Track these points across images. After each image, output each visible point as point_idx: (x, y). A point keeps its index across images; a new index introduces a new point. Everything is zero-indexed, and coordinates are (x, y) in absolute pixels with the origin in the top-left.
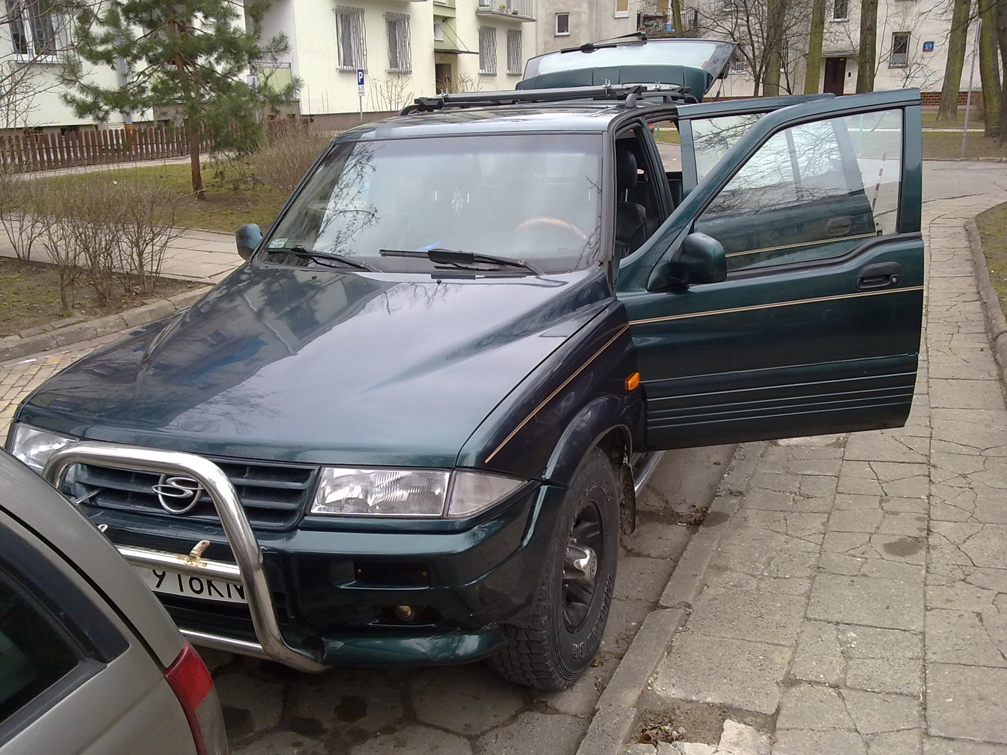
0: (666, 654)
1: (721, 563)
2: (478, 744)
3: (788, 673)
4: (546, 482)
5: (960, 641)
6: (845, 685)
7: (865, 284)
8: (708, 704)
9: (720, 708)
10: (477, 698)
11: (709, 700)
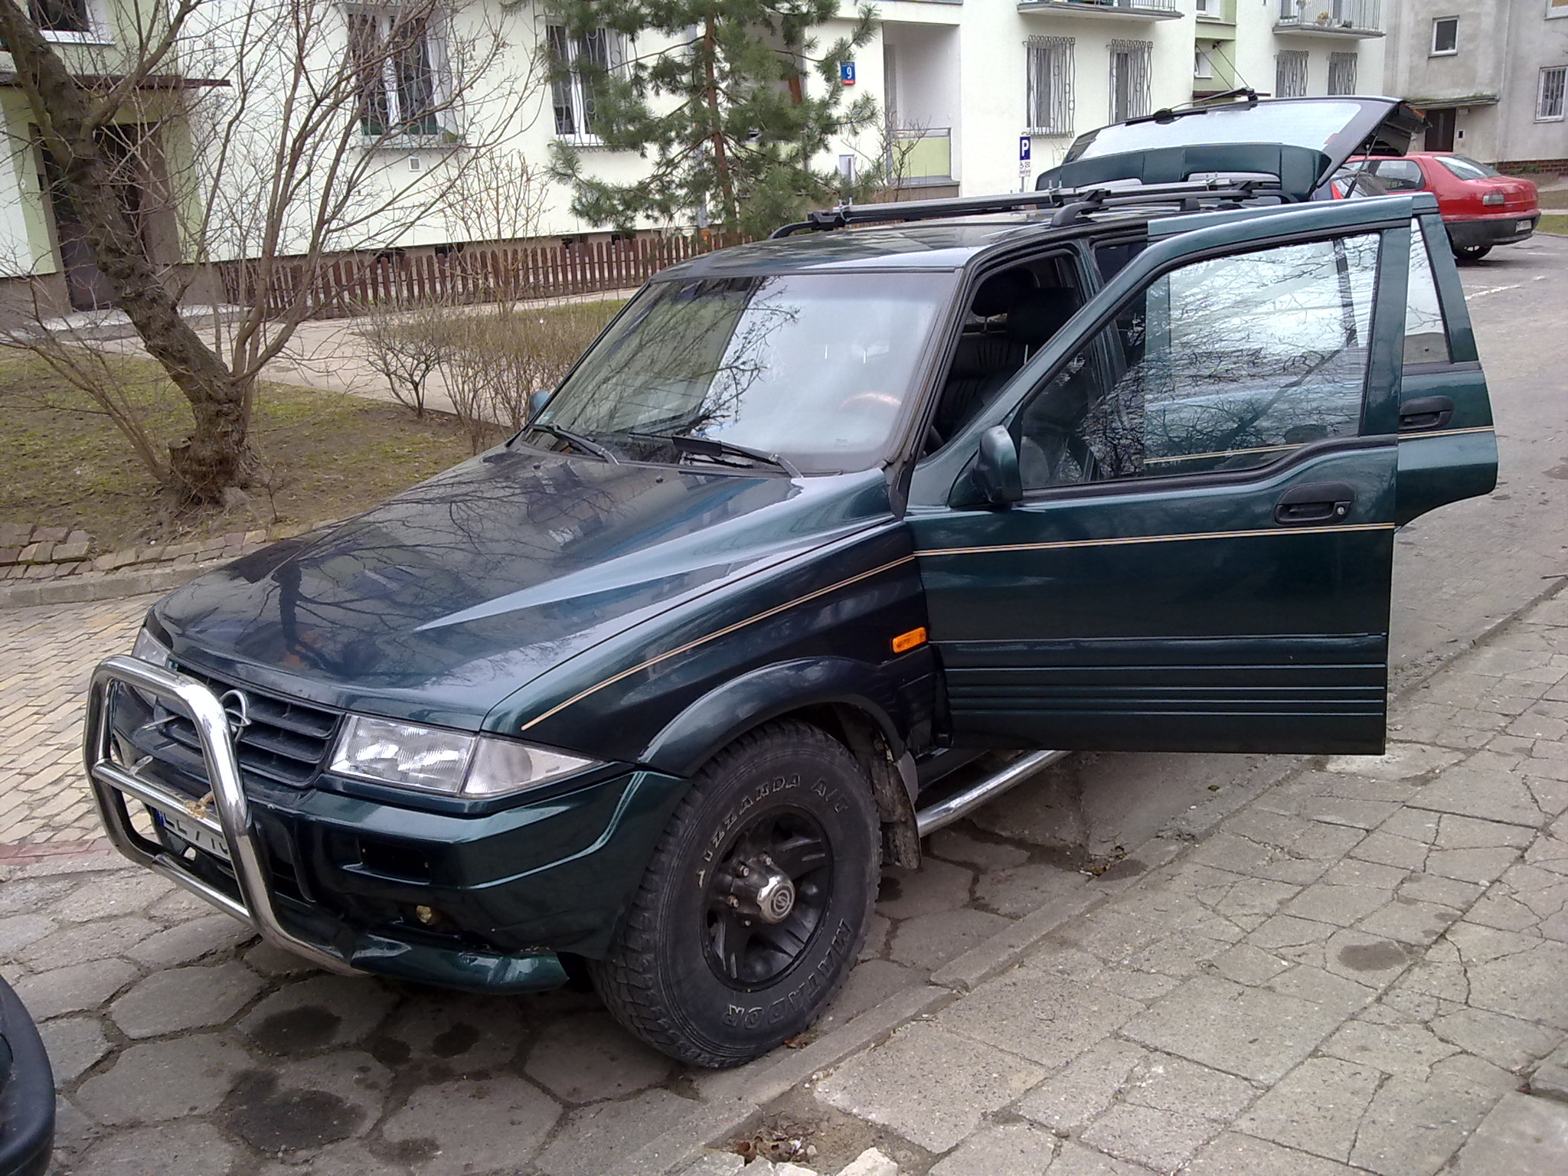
0: (873, 1045)
1: (1072, 935)
2: (571, 1115)
3: (1013, 1103)
4: (643, 767)
5: (1313, 1111)
6: (1079, 1137)
7: (1293, 515)
8: (867, 1121)
9: (879, 1131)
10: (613, 1059)
11: (872, 1117)
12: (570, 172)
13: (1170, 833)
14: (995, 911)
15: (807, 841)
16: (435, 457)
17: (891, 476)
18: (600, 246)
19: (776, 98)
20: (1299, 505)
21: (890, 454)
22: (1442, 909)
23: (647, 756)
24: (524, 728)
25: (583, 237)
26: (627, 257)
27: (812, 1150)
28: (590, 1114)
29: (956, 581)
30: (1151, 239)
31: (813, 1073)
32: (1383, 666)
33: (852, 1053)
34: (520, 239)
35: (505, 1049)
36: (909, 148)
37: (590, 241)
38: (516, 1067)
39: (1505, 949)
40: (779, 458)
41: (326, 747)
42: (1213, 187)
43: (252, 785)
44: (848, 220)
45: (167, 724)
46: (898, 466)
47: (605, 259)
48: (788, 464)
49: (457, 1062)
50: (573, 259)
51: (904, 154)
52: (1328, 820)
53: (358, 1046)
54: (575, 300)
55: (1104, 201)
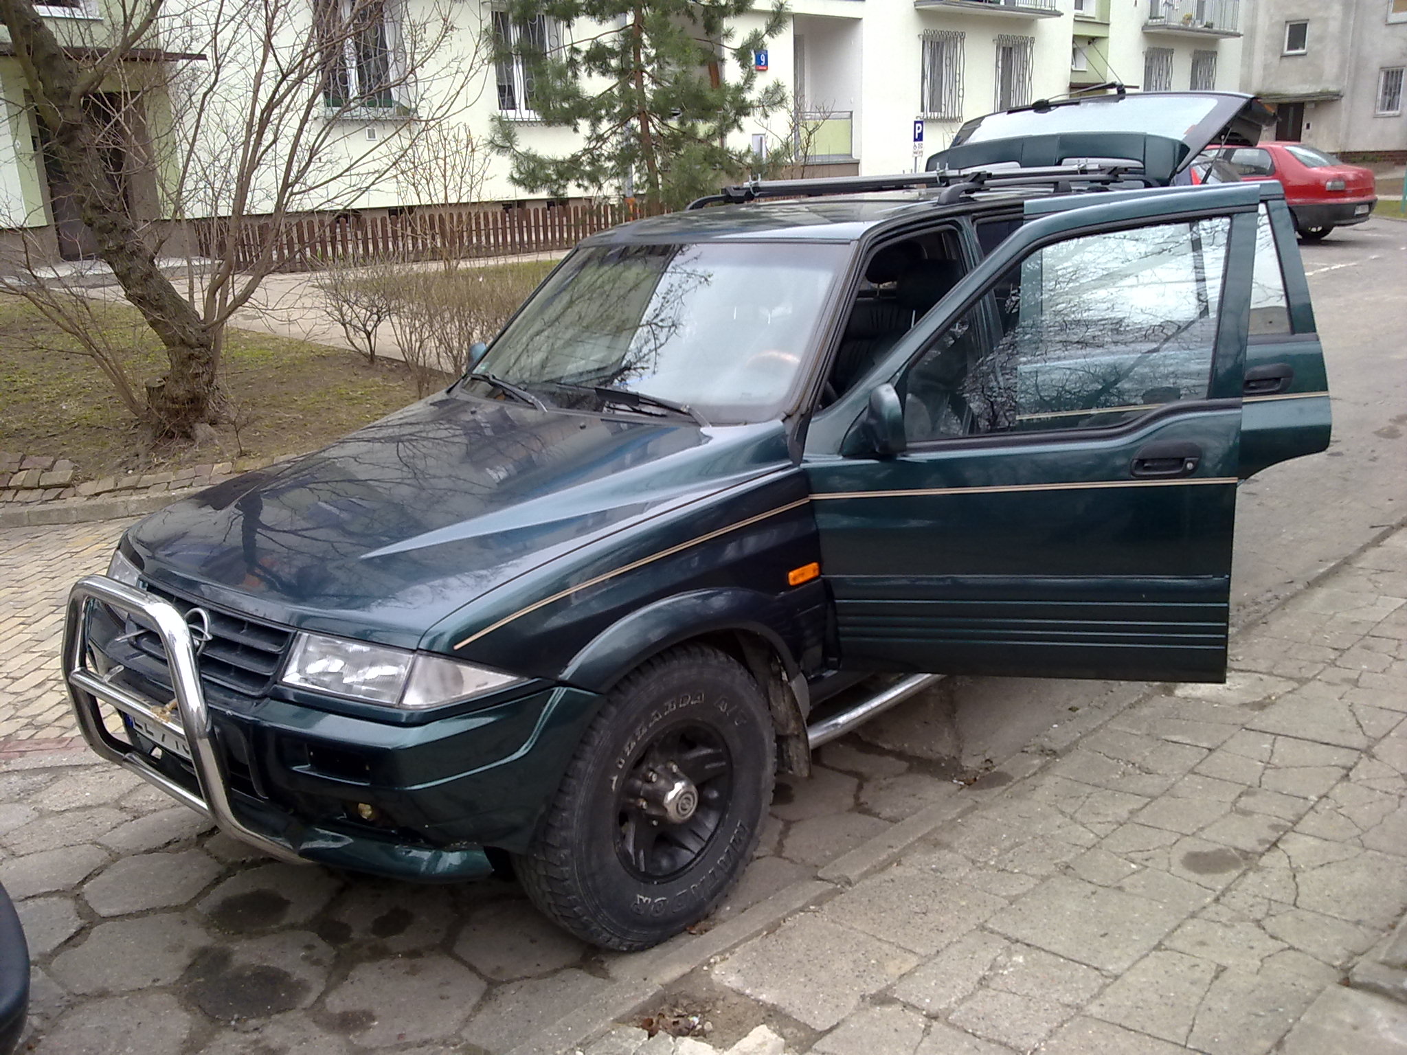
0: (765, 933)
1: (945, 837)
2: (495, 991)
3: (889, 987)
4: (563, 684)
5: (1155, 998)
6: (946, 1019)
7: (1148, 469)
8: (758, 1001)
9: (768, 1010)
11: (763, 997)
12: (508, 144)
13: (1033, 749)
14: (877, 815)
15: (709, 751)
16: (384, 399)
17: (790, 427)
18: (536, 211)
19: (697, 82)
20: (1153, 460)
21: (790, 407)
22: (1274, 820)
23: (567, 674)
24: (457, 647)
25: (521, 203)
26: (561, 222)
27: (708, 1026)
28: (511, 990)
29: (845, 522)
30: (1027, 217)
31: (711, 957)
32: (1225, 605)
33: (746, 940)
34: (465, 204)
35: (437, 931)
36: (817, 127)
37: (528, 206)
38: (446, 948)
39: (1330, 857)
40: (690, 409)
41: (279, 661)
42: (1083, 171)
43: (212, 693)
44: (757, 194)
45: (137, 637)
46: (796, 418)
47: (541, 224)
48: (697, 414)
49: (395, 942)
50: (512, 222)
51: (810, 134)
52: (1175, 740)
53: (305, 926)
54: (512, 260)
55: (986, 182)
